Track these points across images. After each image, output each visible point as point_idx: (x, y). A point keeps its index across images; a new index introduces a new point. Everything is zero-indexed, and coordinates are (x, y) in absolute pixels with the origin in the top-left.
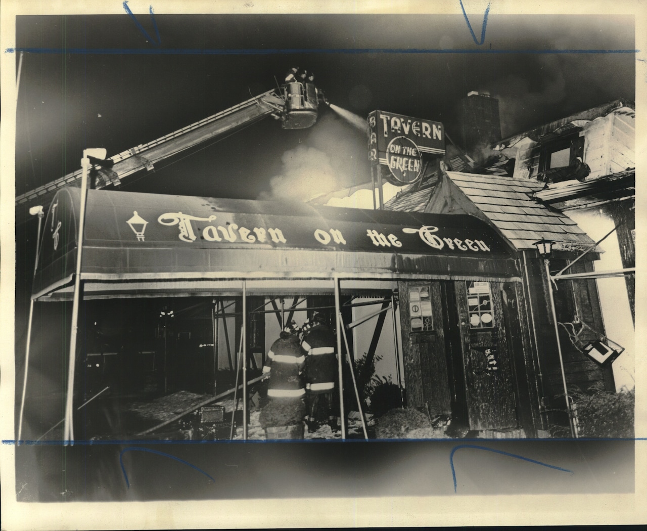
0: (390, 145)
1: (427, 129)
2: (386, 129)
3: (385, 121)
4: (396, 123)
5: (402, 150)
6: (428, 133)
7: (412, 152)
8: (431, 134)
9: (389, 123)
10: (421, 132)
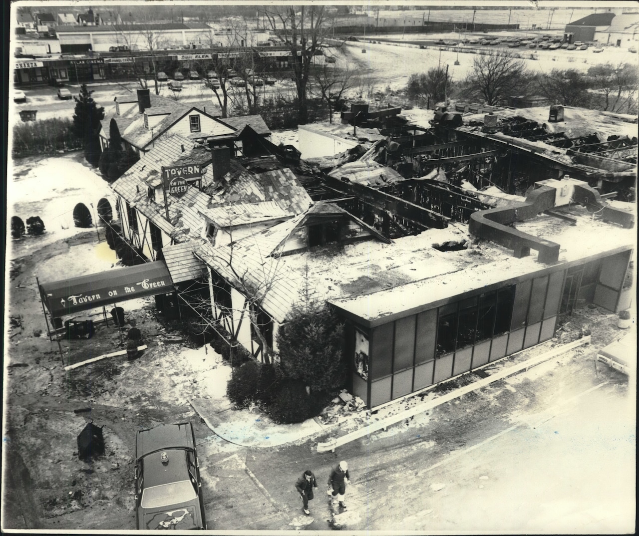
0: (171, 183)
1: (190, 169)
2: (168, 176)
3: (168, 173)
4: (173, 172)
5: (177, 183)
6: (191, 172)
7: (182, 183)
8: (193, 171)
9: (170, 172)
10: (188, 172)
